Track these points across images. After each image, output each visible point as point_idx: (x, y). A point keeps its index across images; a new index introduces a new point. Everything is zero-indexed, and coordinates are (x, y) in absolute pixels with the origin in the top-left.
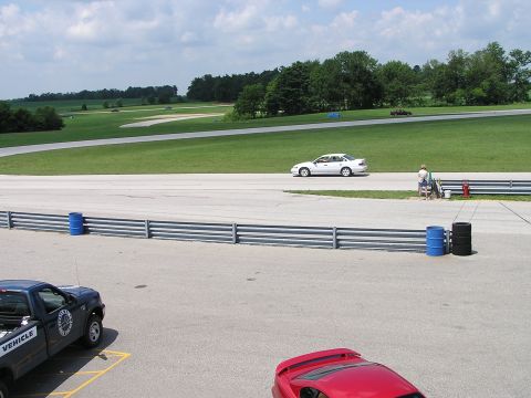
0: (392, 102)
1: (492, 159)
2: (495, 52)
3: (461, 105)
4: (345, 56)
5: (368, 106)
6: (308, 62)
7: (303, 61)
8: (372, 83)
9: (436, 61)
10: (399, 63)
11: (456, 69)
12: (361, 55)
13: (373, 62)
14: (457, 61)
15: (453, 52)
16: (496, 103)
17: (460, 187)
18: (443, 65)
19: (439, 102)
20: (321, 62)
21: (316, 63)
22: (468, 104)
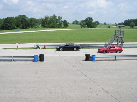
0: (32, 27)
1: (52, 40)
2: (54, 16)
3: (47, 28)
4: (20, 16)
5: (26, 28)
6: (11, 17)
7: (10, 17)
8: (27, 23)
9: (42, 18)
10: (33, 18)
11: (46, 20)
12: (24, 16)
13: (27, 18)
14: (46, 18)
15: (46, 16)
16: (55, 28)
17: (44, 46)
18: (43, 19)
19: (42, 27)
20: (15, 17)
21: (13, 17)
22: (49, 28)
